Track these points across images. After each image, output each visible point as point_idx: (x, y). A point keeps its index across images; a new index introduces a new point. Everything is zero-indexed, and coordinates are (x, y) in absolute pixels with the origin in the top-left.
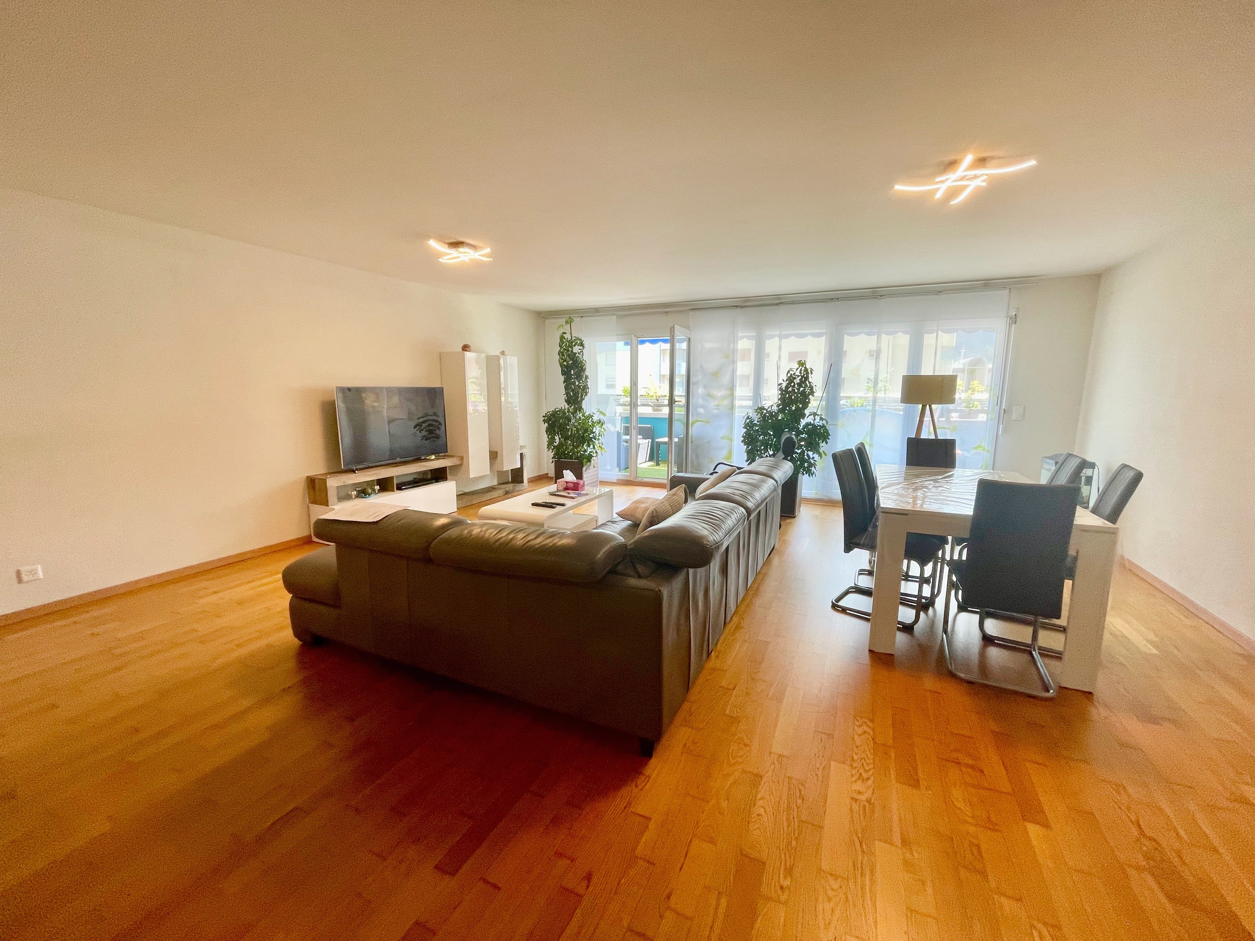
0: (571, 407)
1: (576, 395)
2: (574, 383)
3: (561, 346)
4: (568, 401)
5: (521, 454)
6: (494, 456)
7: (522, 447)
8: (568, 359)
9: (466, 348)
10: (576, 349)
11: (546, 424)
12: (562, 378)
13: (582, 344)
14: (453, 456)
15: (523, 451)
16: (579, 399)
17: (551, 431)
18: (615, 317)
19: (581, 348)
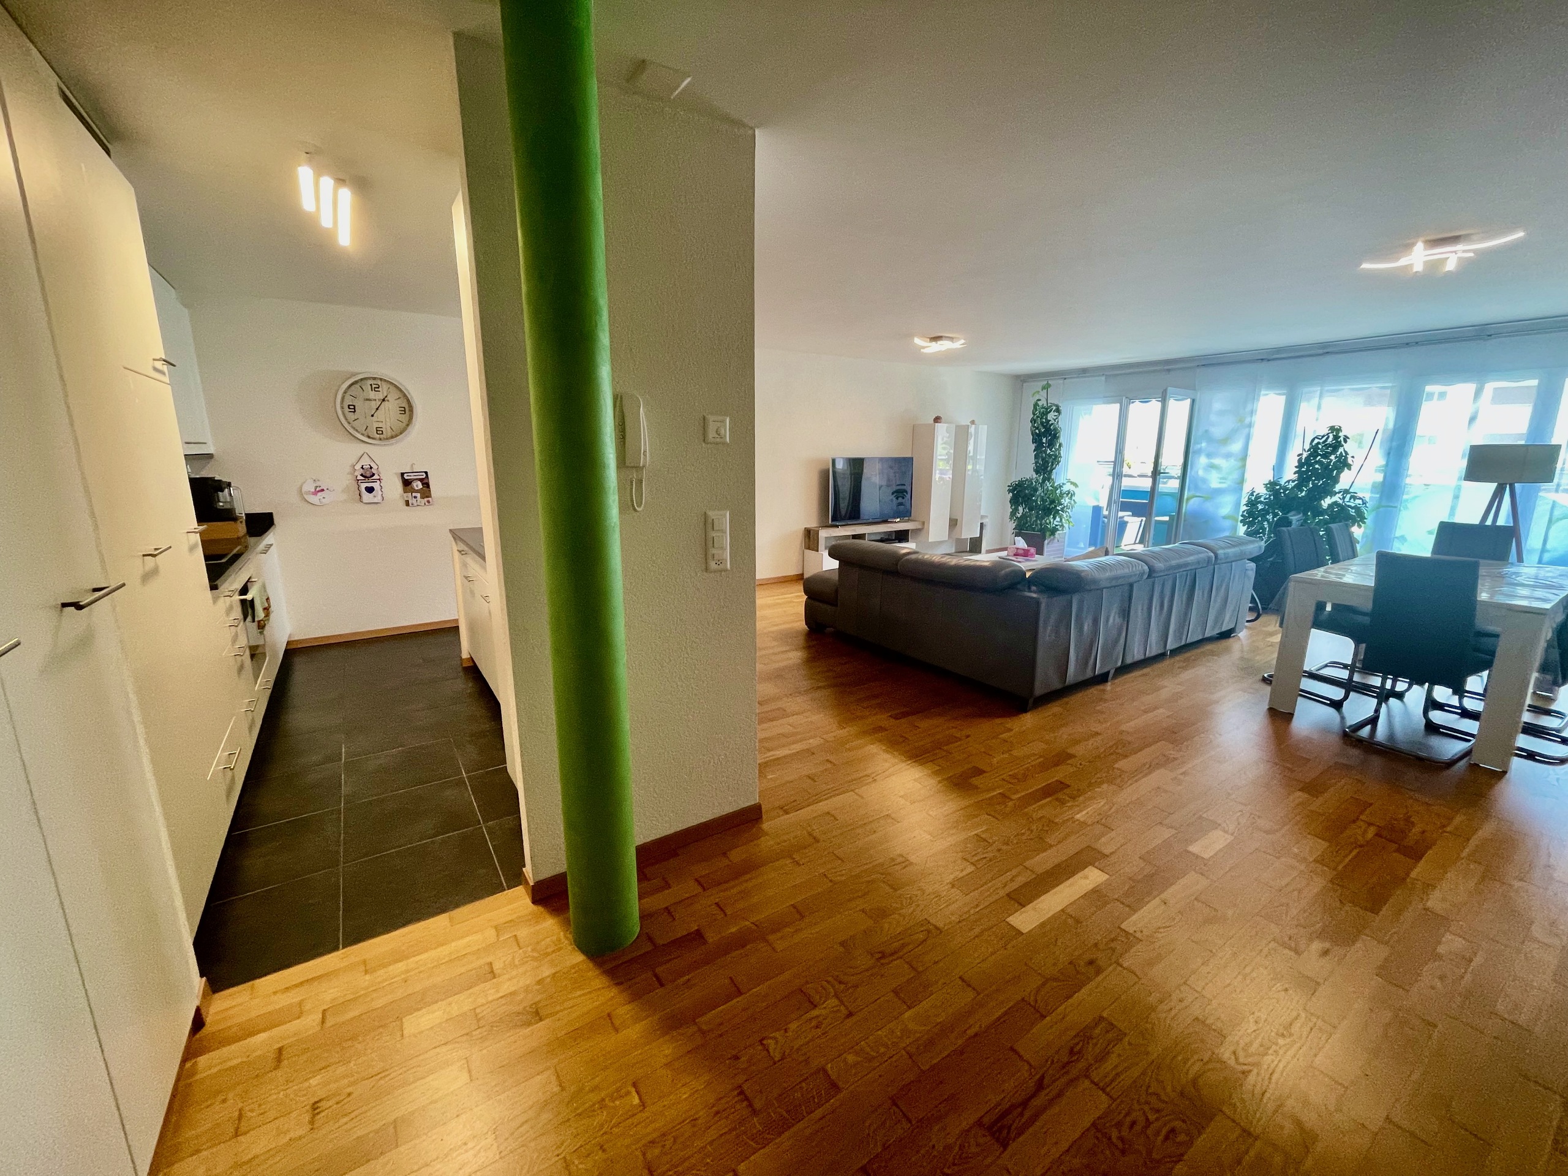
0: (1040, 476)
1: (1046, 462)
2: (1045, 452)
3: (1034, 414)
4: (1037, 471)
5: (982, 524)
6: (953, 523)
7: (982, 517)
8: (1041, 427)
9: (937, 420)
10: (1051, 416)
11: (1011, 494)
12: (1033, 446)
13: (1058, 410)
14: (914, 521)
15: (984, 521)
16: (1049, 468)
17: (1015, 501)
18: (1103, 378)
19: (1056, 414)
